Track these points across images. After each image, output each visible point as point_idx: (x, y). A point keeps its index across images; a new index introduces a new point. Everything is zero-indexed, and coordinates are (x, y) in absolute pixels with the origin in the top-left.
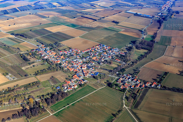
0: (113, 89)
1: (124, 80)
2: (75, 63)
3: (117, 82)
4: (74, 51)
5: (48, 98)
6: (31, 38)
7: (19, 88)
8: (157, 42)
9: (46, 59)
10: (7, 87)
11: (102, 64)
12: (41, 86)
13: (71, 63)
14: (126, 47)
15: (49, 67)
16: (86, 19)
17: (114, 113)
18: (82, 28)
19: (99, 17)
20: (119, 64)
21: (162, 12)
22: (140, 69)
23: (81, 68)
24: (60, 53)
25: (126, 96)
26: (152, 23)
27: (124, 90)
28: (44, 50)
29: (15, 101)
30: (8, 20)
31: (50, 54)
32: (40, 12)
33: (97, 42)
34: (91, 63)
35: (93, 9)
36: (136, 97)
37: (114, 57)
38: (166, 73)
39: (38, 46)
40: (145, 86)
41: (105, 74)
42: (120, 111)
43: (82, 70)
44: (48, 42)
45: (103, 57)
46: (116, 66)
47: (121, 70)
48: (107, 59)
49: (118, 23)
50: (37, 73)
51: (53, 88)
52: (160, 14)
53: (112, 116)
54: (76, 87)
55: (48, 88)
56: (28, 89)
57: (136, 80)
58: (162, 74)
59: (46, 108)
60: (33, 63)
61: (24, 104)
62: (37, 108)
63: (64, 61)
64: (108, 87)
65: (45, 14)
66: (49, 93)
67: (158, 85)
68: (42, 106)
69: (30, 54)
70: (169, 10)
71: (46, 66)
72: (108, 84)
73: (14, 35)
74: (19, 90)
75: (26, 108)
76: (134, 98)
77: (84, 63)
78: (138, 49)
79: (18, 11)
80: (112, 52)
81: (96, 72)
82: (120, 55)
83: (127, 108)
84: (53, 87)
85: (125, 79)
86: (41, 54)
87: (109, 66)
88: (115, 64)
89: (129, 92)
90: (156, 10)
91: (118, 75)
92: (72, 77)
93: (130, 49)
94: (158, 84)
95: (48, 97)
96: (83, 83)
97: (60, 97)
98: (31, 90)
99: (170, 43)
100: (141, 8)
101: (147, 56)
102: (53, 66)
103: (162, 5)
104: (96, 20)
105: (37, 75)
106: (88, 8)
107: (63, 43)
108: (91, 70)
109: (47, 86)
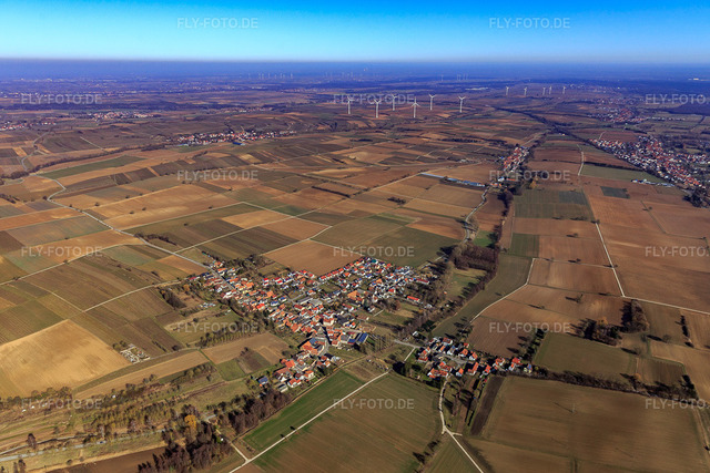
0: (410, 379)
1: (435, 354)
2: (303, 308)
3: (417, 359)
4: (299, 277)
5: (237, 413)
6: (186, 244)
7: (158, 385)
8: (505, 250)
9: (229, 301)
10: (124, 384)
11: (373, 309)
12: (217, 377)
13: (293, 309)
14: (429, 264)
16: (325, 193)
17: (420, 451)
18: (316, 216)
19: (356, 189)
20: (416, 309)
22: (472, 323)
23: (321, 321)
24: (265, 283)
25: (447, 400)
26: (485, 200)
27: (439, 381)
28: (223, 274)
29: (146, 423)
30: (129, 199)
31: (238, 285)
34: (346, 309)
35: (340, 168)
36: (473, 403)
37: (404, 291)
38: (540, 333)
39: (205, 266)
40: (491, 369)
41: (384, 338)
42: (435, 443)
43: (324, 328)
44: (234, 255)
45: (376, 292)
46: (410, 315)
47: (424, 326)
48: (384, 296)
49: (403, 202)
50: (206, 342)
51: (248, 382)
53: (415, 459)
54: (311, 376)
55: (237, 383)
56: (183, 386)
57: (465, 352)
58: (532, 335)
59: (233, 442)
60: (195, 311)
61: (171, 434)
62: (209, 443)
63: (274, 305)
64: (394, 373)
65: (222, 183)
66: (240, 395)
67: (526, 366)
68: (222, 436)
69: (187, 286)
70: (521, 168)
71: (229, 318)
72: (394, 365)
73: (143, 237)
74: (158, 390)
75: (177, 446)
76: (469, 404)
77: (327, 307)
78: (459, 268)
79: (153, 176)
80: (396, 277)
81: (360, 332)
82: (418, 284)
83: (452, 434)
84: (249, 377)
85: (438, 349)
86: (214, 287)
87: (391, 315)
88: (407, 309)
89: (452, 387)
91: (418, 339)
92: (299, 347)
93: (440, 269)
94: (525, 362)
95: (236, 407)
96: (328, 365)
97: (269, 406)
98: (189, 389)
99: (538, 251)
100: (456, 166)
101: (486, 286)
102: (248, 320)
103: (504, 156)
104: (347, 196)
105: (205, 345)
106: (327, 166)
107: (271, 255)
108: (347, 327)
109: (234, 376)
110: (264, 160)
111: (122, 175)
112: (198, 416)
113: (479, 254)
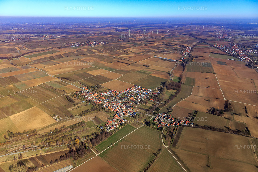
0: (151, 128)
1: (160, 119)
2: (115, 103)
3: (154, 121)
4: (113, 92)
5: (93, 139)
6: (75, 81)
7: (66, 129)
8: (183, 83)
9: (89, 100)
10: (55, 129)
11: (139, 103)
12: (86, 127)
13: (111, 103)
14: (158, 88)
15: (92, 108)
16: (121, 63)
17: (155, 152)
18: (118, 71)
19: (132, 62)
20: (153, 104)
21: (184, 57)
22: (172, 108)
23: (121, 107)
24: (102, 94)
25: (164, 135)
26: (177, 66)
27: (161, 128)
28: (87, 91)
29: (62, 142)
30: (55, 65)
31: (92, 95)
32: (82, 58)
33: (133, 83)
34: (129, 103)
35: (126, 55)
36: (173, 136)
37: (149, 97)
38: (196, 112)
39: (81, 88)
40: (179, 124)
41: (142, 113)
42: (160, 150)
43: (122, 110)
44: (91, 85)
45: (139, 98)
46: (151, 105)
47: (156, 109)
48: (142, 99)
49: (148, 66)
50: (82, 114)
51: (96, 128)
52: (183, 59)
53: (153, 155)
54: (118, 126)
55: (92, 128)
56: (74, 129)
57: (170, 118)
58: (193, 113)
59: (92, 148)
60: (78, 104)
61: (71, 146)
62: (83, 149)
63: (105, 102)
64: (146, 125)
65: (86, 60)
66: (94, 133)
67: (191, 123)
68: (88, 147)
69: (75, 95)
70: (189, 55)
71: (90, 106)
72: (146, 123)
73: (60, 78)
74: (66, 131)
75: (73, 150)
76: (172, 136)
78: (168, 89)
79: (63, 57)
80: (146, 92)
81: (134, 111)
82: (154, 95)
83: (166, 146)
84: (97, 126)
85: (161, 117)
86: (84, 96)
87: (144, 105)
88: (150, 104)
89: (166, 130)
90: (178, 55)
91: (154, 114)
92: (113, 116)
93: (161, 90)
94: (191, 122)
95: (92, 137)
96: (123, 123)
97: (104, 136)
98: (76, 130)
99: (195, 84)
100: (166, 54)
101: (177, 96)
102: (96, 107)
103: (183, 51)
104: (129, 64)
105: (82, 115)
106: (122, 54)
107: (103, 85)
108: (129, 110)
109: (92, 126)
110: (101, 52)
111: (52, 57)
112: (80, 139)
113: (175, 84)
